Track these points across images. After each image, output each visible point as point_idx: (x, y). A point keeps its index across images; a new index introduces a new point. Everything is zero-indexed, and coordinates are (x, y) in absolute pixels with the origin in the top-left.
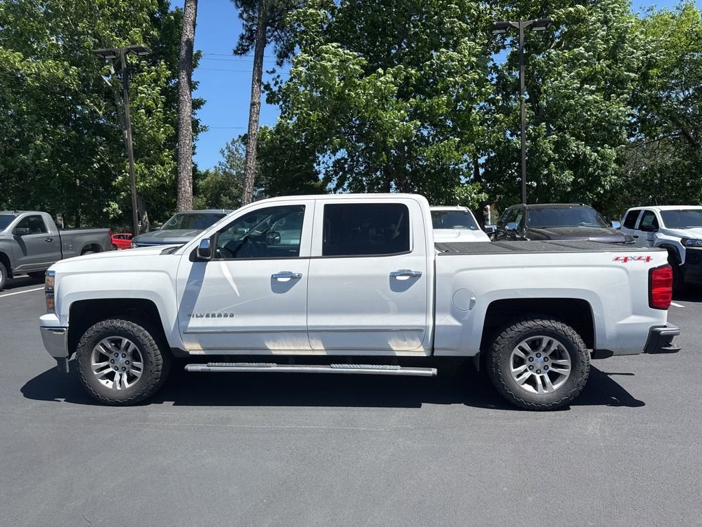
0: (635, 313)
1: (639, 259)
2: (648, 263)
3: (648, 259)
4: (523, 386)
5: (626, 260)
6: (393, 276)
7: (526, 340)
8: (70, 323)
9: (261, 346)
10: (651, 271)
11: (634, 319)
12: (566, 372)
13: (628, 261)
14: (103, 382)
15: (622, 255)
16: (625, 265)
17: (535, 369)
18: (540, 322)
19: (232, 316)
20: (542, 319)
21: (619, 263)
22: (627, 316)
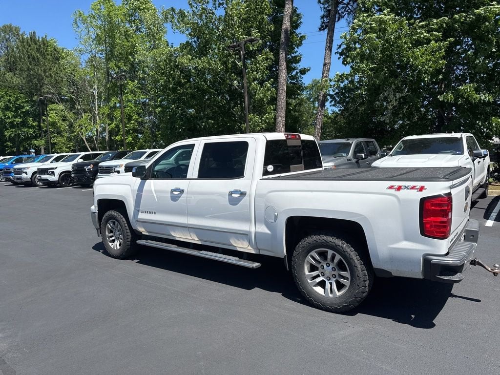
0: (407, 239)
1: (413, 188)
2: (420, 193)
3: (422, 189)
4: (314, 288)
5: (399, 188)
6: (231, 193)
7: (315, 250)
8: (98, 210)
9: (169, 234)
10: (423, 201)
11: (405, 245)
12: (347, 282)
13: (401, 190)
14: (110, 244)
15: (397, 184)
16: (397, 193)
17: (326, 276)
18: (325, 238)
19: (155, 213)
20: (326, 235)
21: (392, 191)
22: (398, 241)
